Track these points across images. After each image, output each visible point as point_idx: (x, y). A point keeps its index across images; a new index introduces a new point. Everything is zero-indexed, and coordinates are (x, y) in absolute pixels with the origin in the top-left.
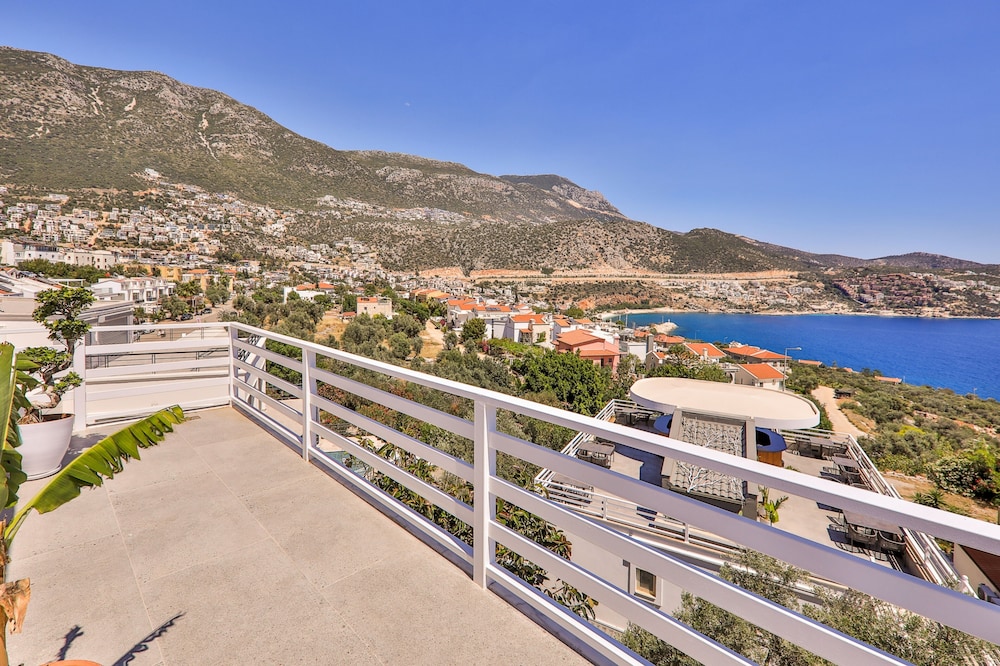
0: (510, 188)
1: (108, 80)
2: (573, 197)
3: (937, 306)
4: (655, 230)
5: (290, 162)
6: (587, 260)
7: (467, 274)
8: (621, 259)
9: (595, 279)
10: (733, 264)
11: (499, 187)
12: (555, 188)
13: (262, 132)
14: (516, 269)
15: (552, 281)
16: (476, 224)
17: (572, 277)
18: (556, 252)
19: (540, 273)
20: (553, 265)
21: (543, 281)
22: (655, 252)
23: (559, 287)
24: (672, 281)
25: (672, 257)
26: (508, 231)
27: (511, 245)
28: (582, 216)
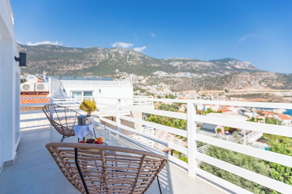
0: (212, 64)
1: (109, 51)
2: (237, 65)
6: (243, 86)
7: (197, 92)
8: (258, 85)
9: (247, 93)
12: (229, 62)
13: (141, 57)
14: (214, 90)
15: (228, 94)
16: (200, 76)
17: (236, 92)
18: (230, 84)
19: (224, 91)
20: (229, 88)
21: (225, 94)
22: (274, 82)
23: (231, 96)
24: (284, 93)
25: (284, 83)
26: (212, 78)
27: (213, 83)
28: (240, 71)
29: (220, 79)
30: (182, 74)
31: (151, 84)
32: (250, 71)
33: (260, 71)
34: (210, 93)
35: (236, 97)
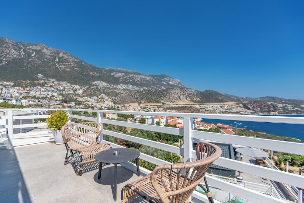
0: (152, 78)
1: (26, 47)
2: (171, 81)
3: (274, 111)
4: (195, 90)
5: (84, 72)
6: (175, 100)
7: (139, 105)
8: (185, 99)
9: (178, 105)
10: (217, 101)
11: (148, 78)
12: (165, 78)
13: (75, 62)
14: (154, 103)
15: (165, 107)
16: (142, 89)
17: (171, 105)
18: (166, 98)
19: (161, 104)
20: (165, 102)
21: (162, 106)
22: (195, 97)
23: (167, 108)
24: (200, 106)
25: (200, 98)
26: (151, 92)
27: (152, 96)
28: (173, 87)
29: (159, 93)
30: (125, 87)
31: (90, 96)
32: (179, 87)
33: (187, 88)
34: (150, 106)
35: (170, 110)
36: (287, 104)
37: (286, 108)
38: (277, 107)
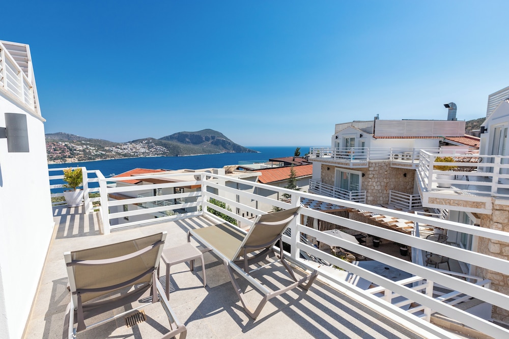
36: (88, 146)
37: (88, 151)
38: (75, 150)
